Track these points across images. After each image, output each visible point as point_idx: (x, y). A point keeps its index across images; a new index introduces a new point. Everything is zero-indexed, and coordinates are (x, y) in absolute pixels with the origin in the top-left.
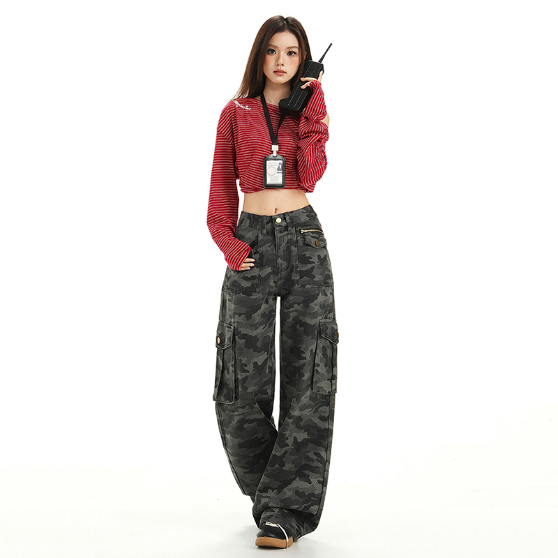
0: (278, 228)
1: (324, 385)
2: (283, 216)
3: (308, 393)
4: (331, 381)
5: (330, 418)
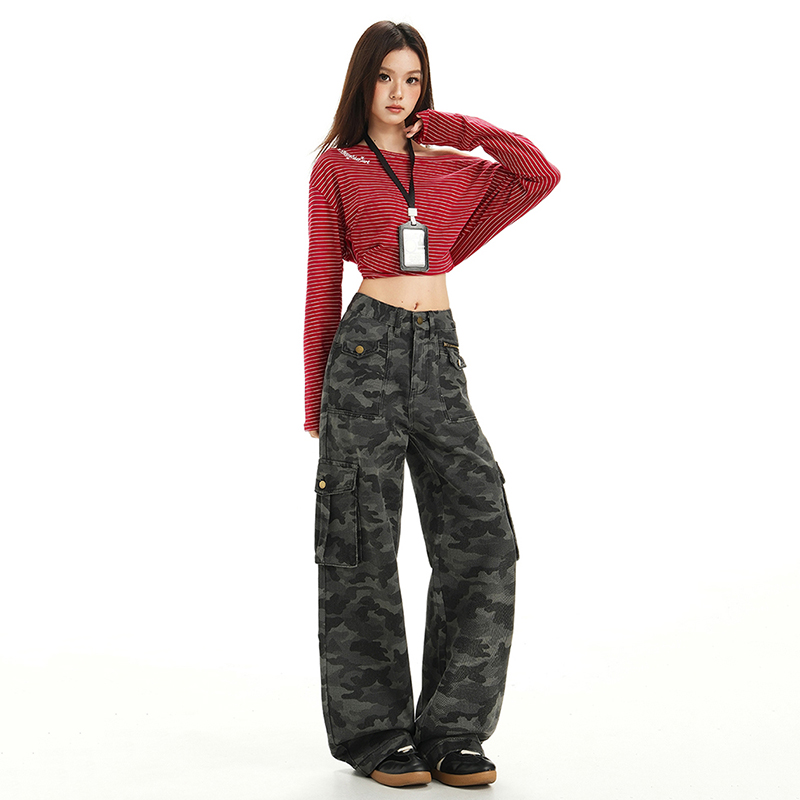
0: (419, 332)
2: (425, 315)
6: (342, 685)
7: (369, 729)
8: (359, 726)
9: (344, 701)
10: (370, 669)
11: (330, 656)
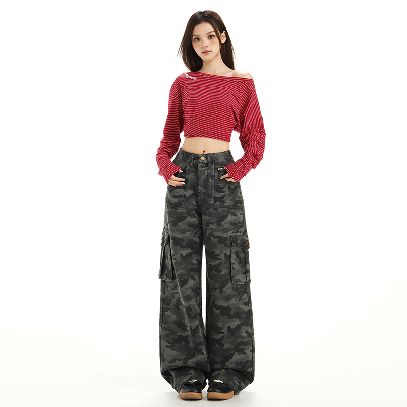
1: (241, 278)
2: (205, 156)
3: (229, 285)
4: (246, 274)
5: (249, 302)
6: (167, 341)
7: (173, 364)
8: (169, 362)
9: (166, 349)
10: (181, 335)
11: (163, 325)
